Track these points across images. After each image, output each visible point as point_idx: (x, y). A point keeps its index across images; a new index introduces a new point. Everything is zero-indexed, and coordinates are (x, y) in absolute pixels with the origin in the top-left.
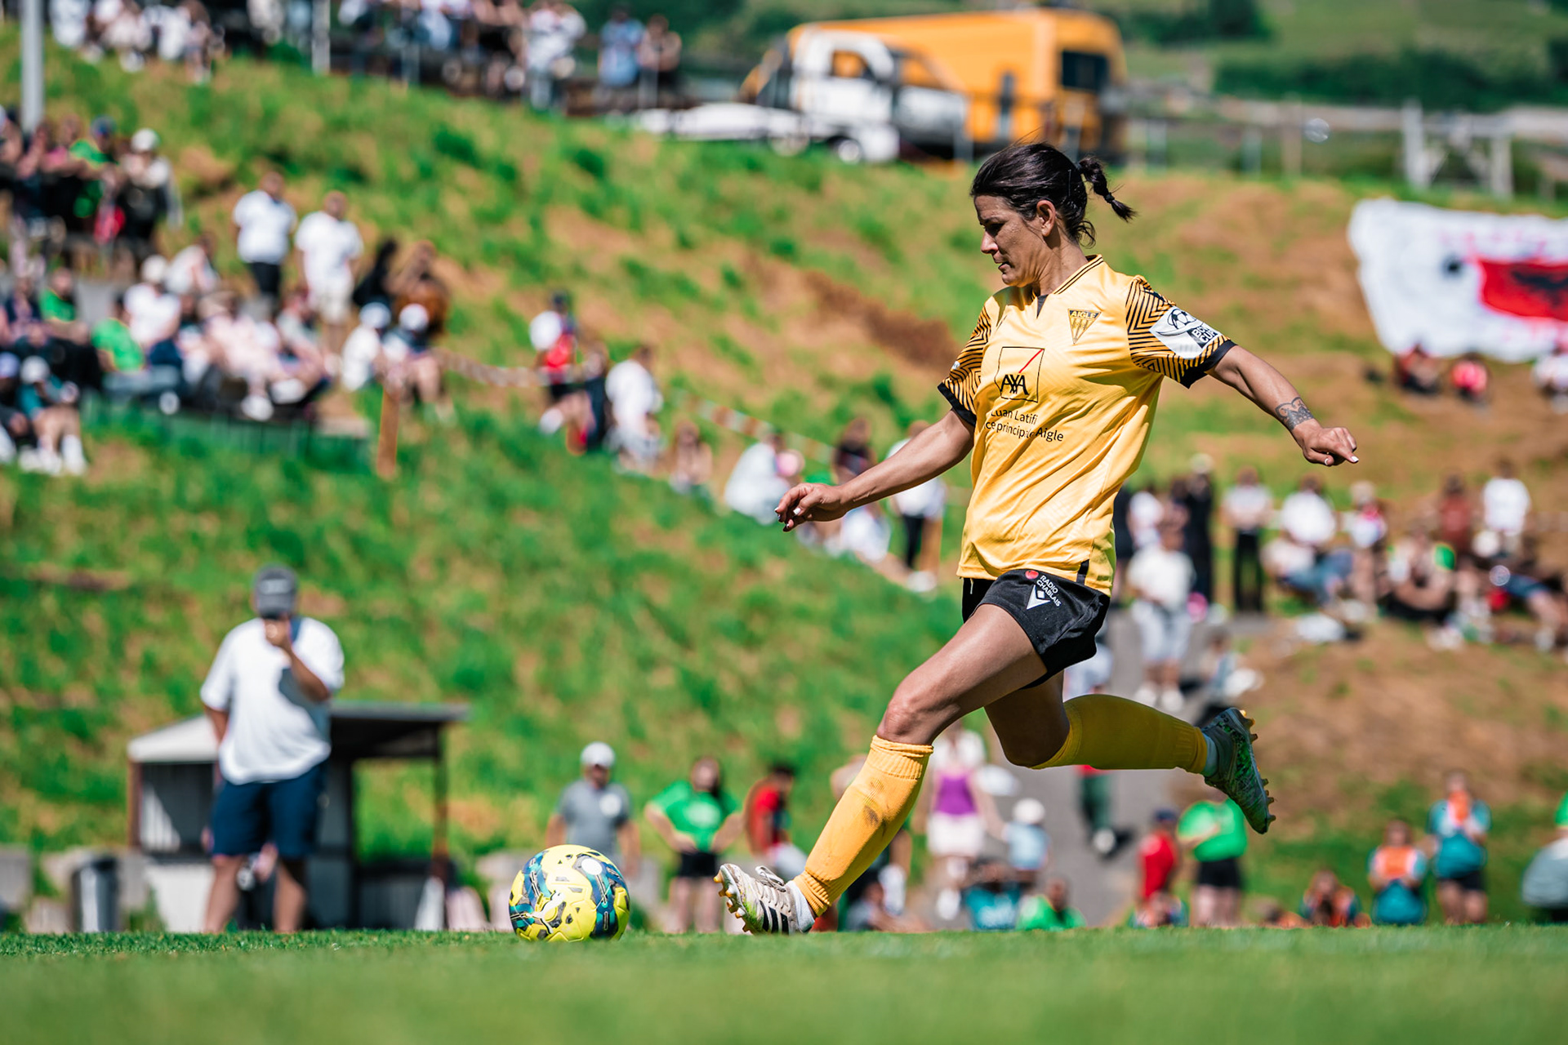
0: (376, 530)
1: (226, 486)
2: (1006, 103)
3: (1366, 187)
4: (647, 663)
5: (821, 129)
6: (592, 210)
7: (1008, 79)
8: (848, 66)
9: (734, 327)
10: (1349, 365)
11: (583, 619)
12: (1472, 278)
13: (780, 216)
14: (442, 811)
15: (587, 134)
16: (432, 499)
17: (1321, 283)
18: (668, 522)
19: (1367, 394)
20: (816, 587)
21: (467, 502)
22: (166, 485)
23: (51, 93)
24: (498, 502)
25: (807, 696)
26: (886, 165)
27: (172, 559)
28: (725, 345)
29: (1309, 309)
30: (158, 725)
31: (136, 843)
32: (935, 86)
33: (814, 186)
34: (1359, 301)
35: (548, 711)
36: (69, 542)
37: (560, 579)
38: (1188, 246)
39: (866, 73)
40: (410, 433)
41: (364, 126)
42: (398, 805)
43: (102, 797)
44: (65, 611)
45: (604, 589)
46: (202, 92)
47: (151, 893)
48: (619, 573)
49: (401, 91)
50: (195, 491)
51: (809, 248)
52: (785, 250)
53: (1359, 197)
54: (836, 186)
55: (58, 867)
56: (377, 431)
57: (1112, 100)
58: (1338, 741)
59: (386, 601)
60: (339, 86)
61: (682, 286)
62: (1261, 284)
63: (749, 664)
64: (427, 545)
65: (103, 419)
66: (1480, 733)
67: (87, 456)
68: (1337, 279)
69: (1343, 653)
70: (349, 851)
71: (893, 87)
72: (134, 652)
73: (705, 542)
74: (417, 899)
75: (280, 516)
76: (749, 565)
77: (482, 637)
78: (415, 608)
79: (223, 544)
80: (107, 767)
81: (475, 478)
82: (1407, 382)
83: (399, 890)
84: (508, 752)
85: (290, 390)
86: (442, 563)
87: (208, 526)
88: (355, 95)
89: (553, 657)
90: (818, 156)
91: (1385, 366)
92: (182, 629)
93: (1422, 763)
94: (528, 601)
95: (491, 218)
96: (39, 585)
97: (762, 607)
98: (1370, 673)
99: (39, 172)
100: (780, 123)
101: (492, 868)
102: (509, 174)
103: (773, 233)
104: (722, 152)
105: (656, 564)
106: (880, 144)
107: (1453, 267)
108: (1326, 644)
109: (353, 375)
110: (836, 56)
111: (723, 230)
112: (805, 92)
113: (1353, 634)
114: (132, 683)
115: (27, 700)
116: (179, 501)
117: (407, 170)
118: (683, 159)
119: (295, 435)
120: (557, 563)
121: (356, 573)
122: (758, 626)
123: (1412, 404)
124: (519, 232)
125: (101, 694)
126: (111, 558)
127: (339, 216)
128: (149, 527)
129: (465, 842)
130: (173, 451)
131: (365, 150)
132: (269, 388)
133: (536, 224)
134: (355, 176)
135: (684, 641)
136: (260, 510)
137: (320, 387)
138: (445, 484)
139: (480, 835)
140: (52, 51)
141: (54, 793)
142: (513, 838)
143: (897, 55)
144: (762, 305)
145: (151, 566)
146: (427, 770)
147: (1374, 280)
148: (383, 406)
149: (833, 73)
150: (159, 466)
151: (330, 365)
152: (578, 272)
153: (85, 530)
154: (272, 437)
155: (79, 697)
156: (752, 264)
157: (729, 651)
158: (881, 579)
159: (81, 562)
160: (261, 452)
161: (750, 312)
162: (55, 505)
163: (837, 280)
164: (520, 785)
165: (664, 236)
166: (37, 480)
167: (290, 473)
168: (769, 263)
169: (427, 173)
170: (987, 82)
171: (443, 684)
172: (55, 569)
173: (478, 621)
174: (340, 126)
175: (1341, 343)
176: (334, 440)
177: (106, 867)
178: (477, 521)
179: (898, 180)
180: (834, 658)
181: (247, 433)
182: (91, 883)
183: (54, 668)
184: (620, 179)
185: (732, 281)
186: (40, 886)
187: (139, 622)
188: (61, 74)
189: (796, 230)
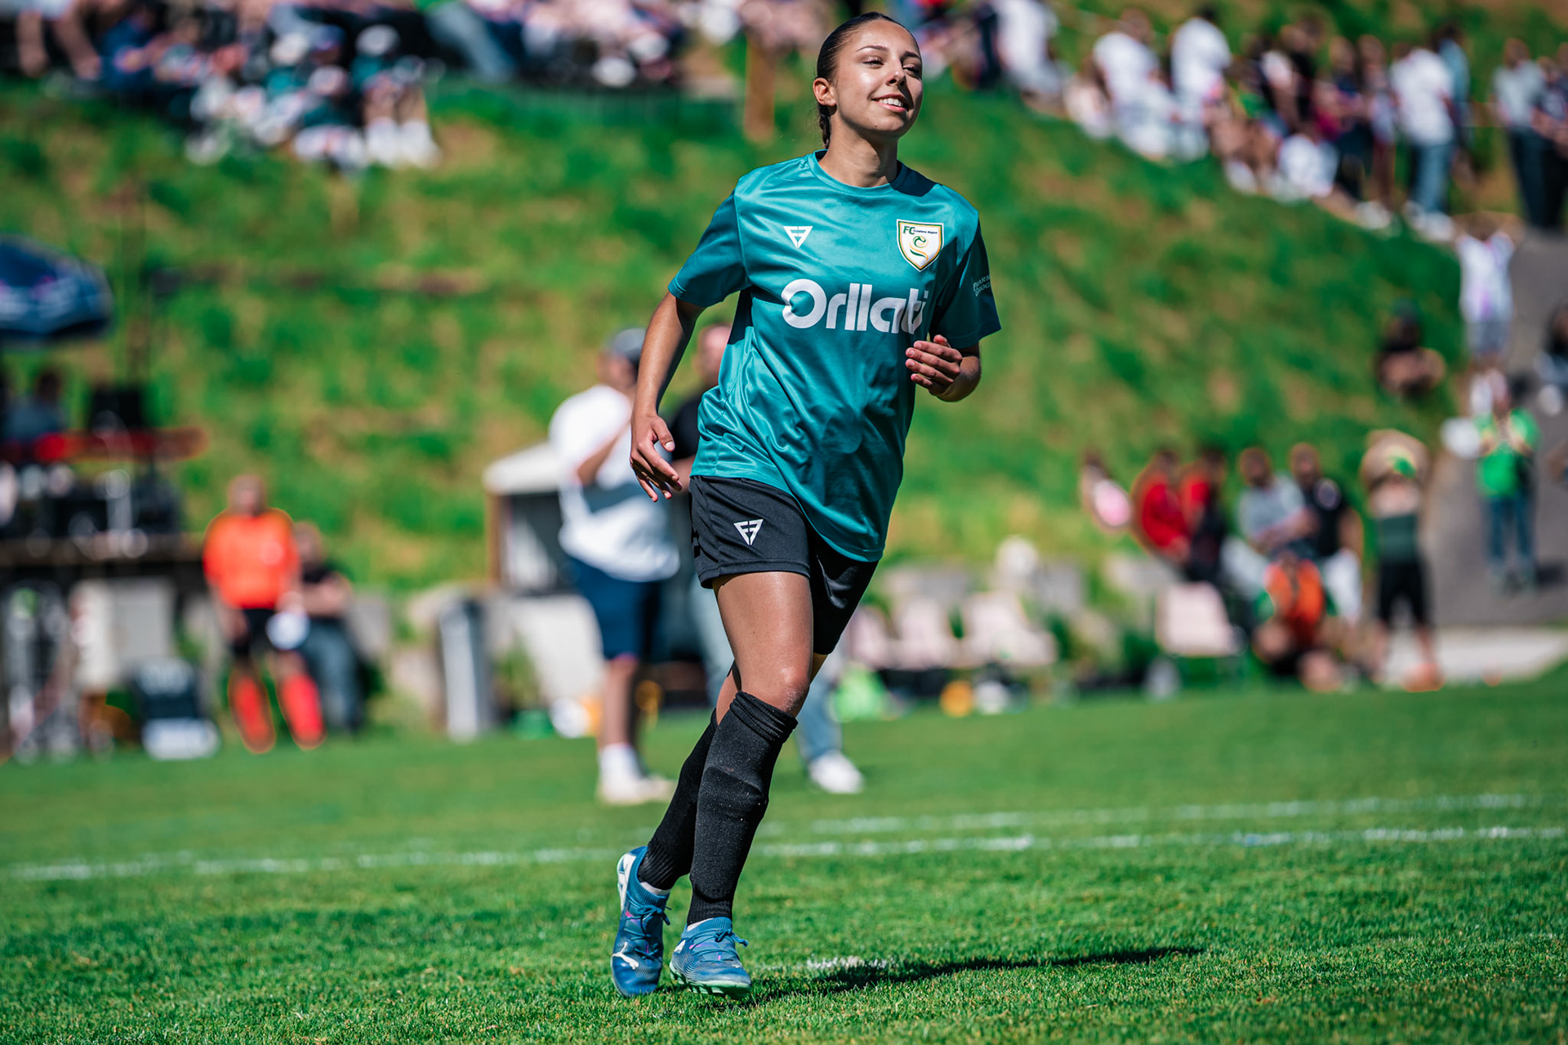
1: (584, 165)
4: (1059, 333)
18: (1077, 170)
20: (1248, 231)
22: (516, 169)
25: (1245, 360)
27: (528, 255)
31: (503, 579)
36: (415, 242)
43: (465, 527)
44: (415, 322)
47: (519, 633)
48: (1026, 233)
50: (550, 174)
55: (420, 612)
63: (1175, 326)
65: (451, 100)
72: (491, 362)
73: (1120, 190)
75: (647, 196)
76: (1172, 211)
79: (581, 232)
80: (464, 494)
85: (649, 47)
87: (566, 214)
97: (1190, 259)
105: (1069, 219)
109: (720, 27)
114: (491, 398)
115: (381, 423)
116: (533, 186)
122: (1186, 281)
126: (463, 257)
128: (502, 217)
130: (525, 126)
135: (1101, 306)
136: (621, 191)
137: (679, 40)
141: (414, 523)
145: (505, 263)
150: (508, 148)
153: (435, 227)
154: (630, 103)
155: (435, 416)
157: (1152, 312)
159: (428, 264)
162: (400, 202)
166: (377, 172)
167: (654, 148)
172: (399, 272)
176: (703, 102)
177: (474, 611)
180: (1275, 313)
181: (604, 102)
183: (404, 385)
186: (402, 633)
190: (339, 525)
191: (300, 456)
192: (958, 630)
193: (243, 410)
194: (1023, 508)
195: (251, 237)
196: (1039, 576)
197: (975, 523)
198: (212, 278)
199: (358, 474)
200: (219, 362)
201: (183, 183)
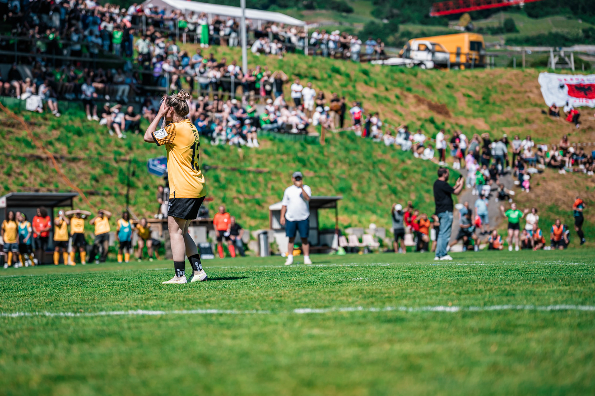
0: (321, 157)
1: (288, 148)
2: (458, 54)
3: (541, 69)
4: (381, 184)
5: (416, 62)
6: (366, 83)
7: (459, 49)
8: (422, 48)
9: (398, 107)
10: (539, 110)
11: (366, 175)
12: (566, 89)
13: (408, 82)
14: (337, 219)
15: (365, 66)
16: (333, 149)
17: (531, 92)
18: (384, 152)
19: (543, 116)
20: (418, 166)
21: (340, 149)
22: (275, 149)
23: (249, 63)
24: (347, 150)
25: (417, 190)
26: (431, 69)
27: (277, 165)
28: (396, 112)
29: (529, 97)
30: (276, 202)
31: (271, 228)
32: (443, 52)
33: (415, 75)
34: (541, 95)
35: (360, 195)
36: (255, 162)
37: (361, 166)
38: (500, 84)
39: (427, 49)
40: (328, 135)
41: (316, 67)
42: (327, 218)
43: (264, 218)
44: (255, 177)
45: (371, 168)
46: (281, 61)
47: (275, 238)
48: (374, 164)
49: (324, 59)
50: (282, 150)
51: (414, 89)
52: (409, 90)
53: (539, 72)
54: (420, 75)
55: (255, 234)
56: (320, 135)
57: (482, 52)
58: (538, 196)
59: (323, 172)
60: (310, 58)
61: (387, 99)
62: (518, 92)
63: (404, 183)
64: (332, 160)
65: (262, 135)
66: (570, 193)
67: (258, 143)
68: (535, 91)
69: (538, 176)
70: (317, 228)
71: (433, 52)
72: (270, 186)
73: (393, 157)
74: (333, 238)
75: (300, 155)
76: (403, 161)
77: (344, 180)
78: (330, 174)
79: (288, 161)
80: (264, 211)
81: (342, 144)
82: (552, 113)
83: (328, 236)
84: (351, 205)
85: (301, 126)
86: (335, 164)
87: (285, 158)
88: (314, 60)
89: (360, 183)
90: (416, 68)
91: (546, 110)
92: (280, 180)
93: (557, 200)
94: (354, 172)
95: (344, 86)
96: (249, 172)
97: (406, 171)
98: (544, 180)
99: (247, 81)
100: (407, 61)
101: (349, 231)
102: (348, 76)
103: (406, 86)
104: (394, 68)
105: (382, 162)
106: (430, 65)
107: (562, 87)
108: (534, 173)
109: (315, 123)
110: (420, 45)
111: (395, 86)
112: (413, 54)
113: (540, 172)
114: (269, 193)
115: (248, 197)
116: (278, 152)
117: (325, 76)
118: (386, 70)
119: (303, 136)
120: (361, 163)
121: (317, 166)
122: (405, 175)
123: (553, 118)
124: (351, 89)
125: (263, 195)
126: (265, 166)
127: (310, 88)
128: (272, 158)
129: (342, 225)
130: (277, 141)
131: (316, 72)
132: (297, 125)
133: (354, 87)
134: (315, 78)
135: (389, 179)
136: (296, 153)
137: (307, 125)
138: (336, 146)
139: (345, 224)
140: (249, 53)
141: (254, 217)
142: (353, 224)
143: (433, 44)
144: (404, 103)
145: (273, 167)
146: (334, 210)
147: (543, 90)
148: (322, 129)
149: (419, 49)
150: (274, 145)
151: (310, 121)
152: (364, 97)
153: (259, 159)
154: (298, 137)
155: (258, 196)
156: (402, 94)
157: (398, 180)
158: (432, 162)
159: (258, 167)
160: (295, 141)
161: (402, 104)
162: (252, 154)
163: (421, 97)
164: (354, 213)
165: (382, 88)
167: (302, 145)
168: (405, 93)
169: (330, 77)
170: (454, 50)
171: (336, 190)
172: (252, 168)
173: (344, 176)
174: (311, 67)
175: (536, 105)
176: (311, 137)
177: (265, 233)
178: (342, 154)
179: (434, 73)
180: (422, 181)
181: (292, 136)
182: (262, 237)
183: (253, 190)
184: (372, 75)
185: (398, 97)
186: (251, 238)
187: (271, 179)
188: (251, 59)
189: (412, 85)
190: (240, 217)
191: (232, 203)
192: (360, 241)
193: (221, 194)
194: (374, 217)
195: (223, 161)
196: (376, 230)
197: (363, 219)
198: (216, 168)
199: (243, 206)
200: (216, 184)
201: (210, 150)
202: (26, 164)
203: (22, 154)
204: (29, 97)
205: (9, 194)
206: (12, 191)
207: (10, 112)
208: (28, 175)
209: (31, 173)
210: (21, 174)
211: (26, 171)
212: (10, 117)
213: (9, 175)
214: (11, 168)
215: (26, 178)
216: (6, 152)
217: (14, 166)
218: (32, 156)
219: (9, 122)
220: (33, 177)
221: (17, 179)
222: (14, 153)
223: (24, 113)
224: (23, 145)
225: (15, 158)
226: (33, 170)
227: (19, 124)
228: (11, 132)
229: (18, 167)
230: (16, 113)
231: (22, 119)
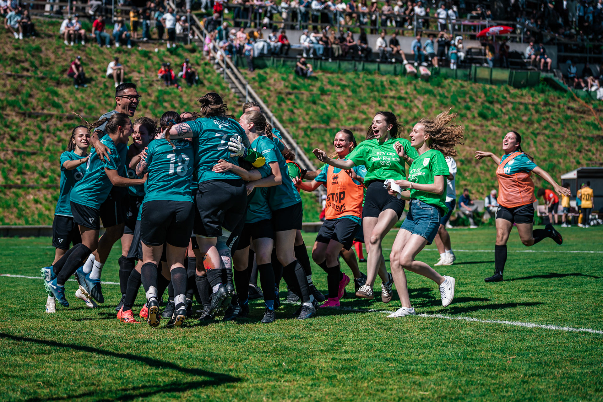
202: (593, 143)
203: (590, 135)
204: (598, 89)
205: (580, 168)
206: (582, 165)
207: (582, 102)
208: (595, 152)
209: (597, 150)
210: (590, 151)
211: (593, 149)
212: (582, 106)
213: (580, 152)
214: (582, 146)
215: (593, 154)
216: (578, 133)
217: (584, 145)
218: (598, 136)
219: (581, 110)
220: (599, 153)
221: (586, 155)
222: (585, 134)
223: (593, 102)
224: (592, 128)
225: (585, 138)
226: (599, 148)
227: (589, 111)
228: (583, 118)
229: (587, 146)
230: (586, 102)
231: (591, 107)
